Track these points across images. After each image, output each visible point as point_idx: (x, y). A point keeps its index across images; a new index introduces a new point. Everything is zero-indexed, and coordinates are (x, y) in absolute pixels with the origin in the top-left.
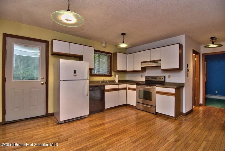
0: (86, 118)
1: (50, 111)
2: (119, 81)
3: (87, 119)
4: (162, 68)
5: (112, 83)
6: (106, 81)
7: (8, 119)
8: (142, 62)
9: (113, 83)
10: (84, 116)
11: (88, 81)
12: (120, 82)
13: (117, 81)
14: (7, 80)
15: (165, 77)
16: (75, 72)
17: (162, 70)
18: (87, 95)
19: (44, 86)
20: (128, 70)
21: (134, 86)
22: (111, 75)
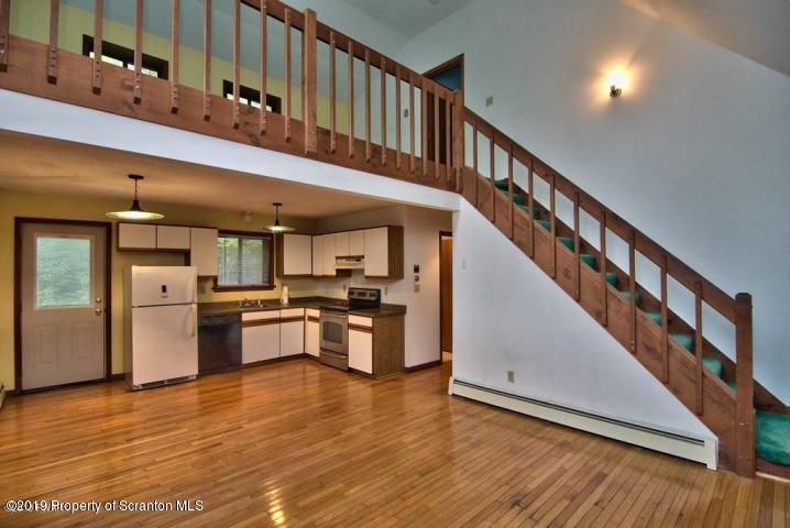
0: (192, 381)
1: (117, 369)
2: (290, 300)
3: (194, 383)
4: (367, 274)
5: (274, 307)
6: (257, 301)
7: (26, 386)
8: (337, 258)
9: (275, 304)
10: (187, 377)
11: (195, 306)
12: (294, 302)
13: (286, 301)
14: (24, 308)
15: (379, 291)
16: (164, 289)
17: (367, 277)
18: (193, 335)
19: (102, 318)
20: (315, 273)
21: (316, 313)
22: (270, 287)
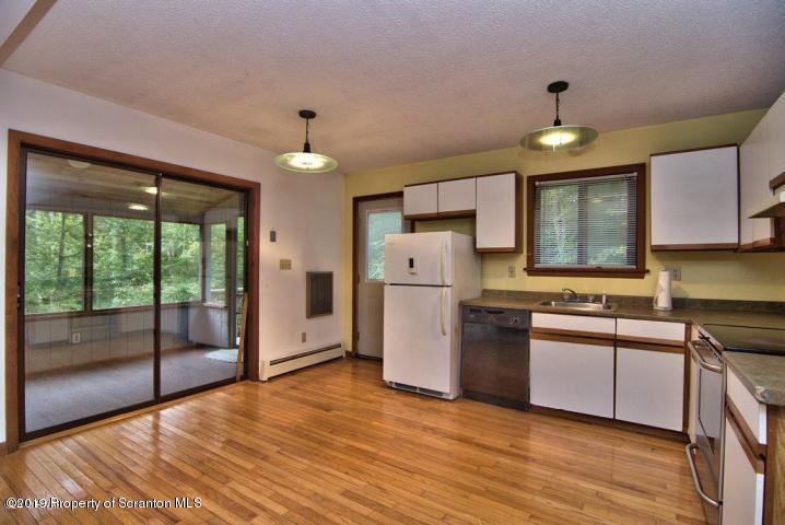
13: (663, 302)
16: (411, 262)
